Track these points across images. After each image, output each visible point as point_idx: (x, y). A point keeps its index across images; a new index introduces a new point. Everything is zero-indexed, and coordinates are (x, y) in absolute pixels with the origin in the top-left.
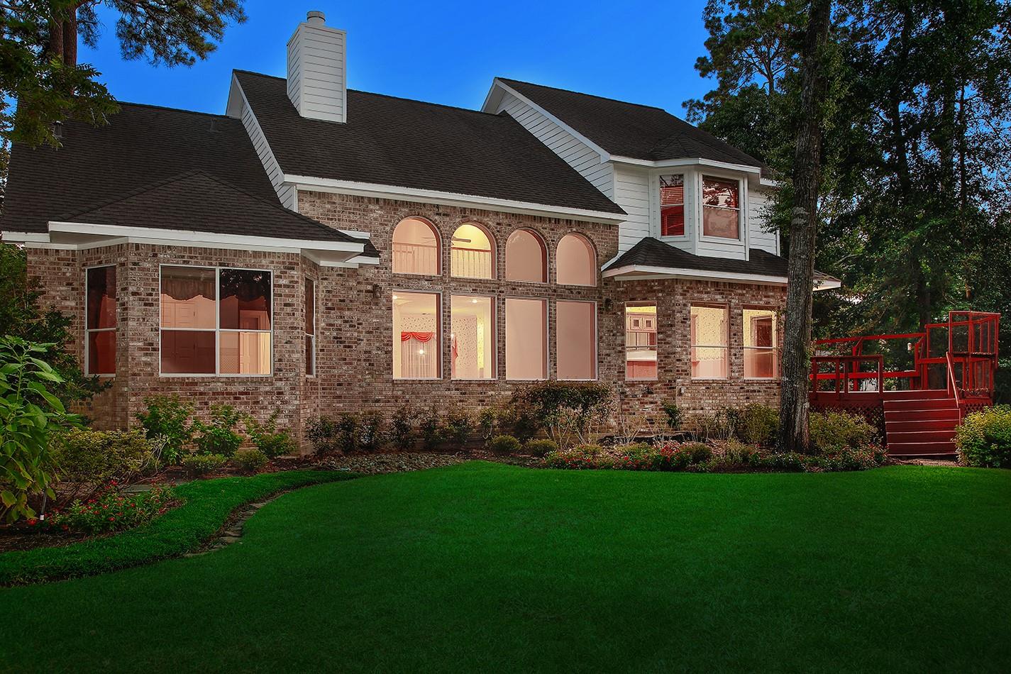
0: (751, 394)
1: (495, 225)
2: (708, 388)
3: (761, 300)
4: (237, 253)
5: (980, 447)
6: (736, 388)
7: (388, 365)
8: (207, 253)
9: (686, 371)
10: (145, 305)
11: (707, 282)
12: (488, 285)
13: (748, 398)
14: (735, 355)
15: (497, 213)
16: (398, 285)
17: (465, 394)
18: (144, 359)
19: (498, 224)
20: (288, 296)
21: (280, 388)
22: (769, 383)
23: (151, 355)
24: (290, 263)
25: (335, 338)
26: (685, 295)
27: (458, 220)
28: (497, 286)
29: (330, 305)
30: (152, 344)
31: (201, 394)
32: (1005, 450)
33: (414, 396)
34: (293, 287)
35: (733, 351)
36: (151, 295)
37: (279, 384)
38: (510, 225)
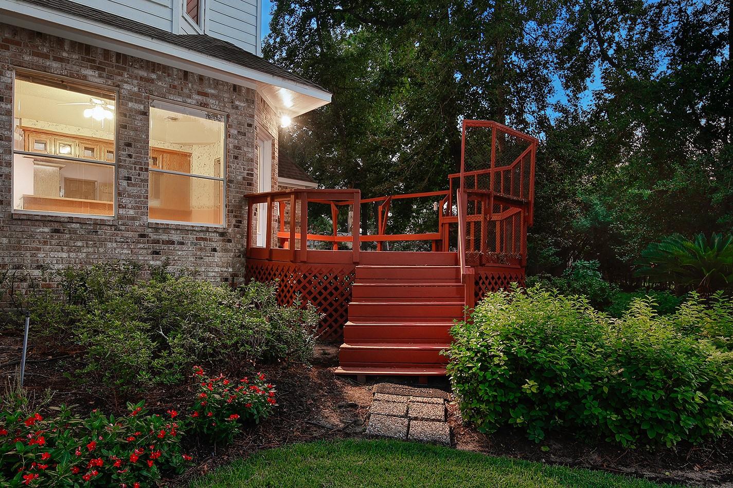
0: (163, 247)
2: (57, 231)
5: (499, 385)
6: (130, 234)
13: (157, 253)
14: (129, 179)
22: (201, 231)
32: (558, 396)
35: (124, 173)
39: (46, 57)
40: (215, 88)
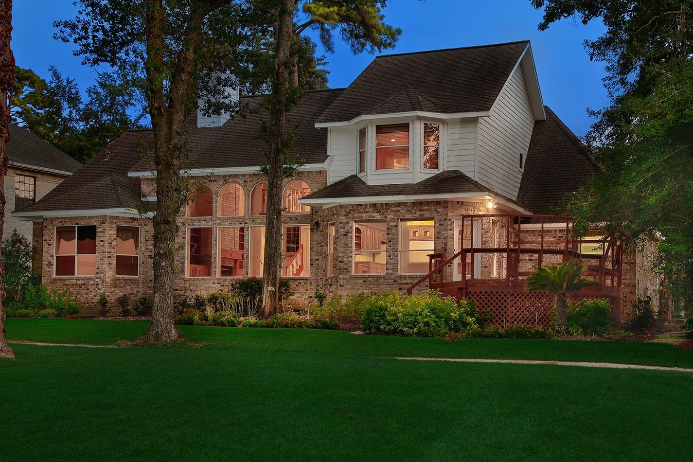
0: (403, 286)
1: (243, 182)
2: (364, 281)
3: (415, 213)
4: (83, 218)
6: (390, 281)
7: (182, 270)
8: (71, 219)
9: (347, 269)
10: (49, 245)
11: (366, 205)
12: (238, 220)
13: (400, 289)
14: (390, 256)
15: (244, 175)
16: (189, 224)
17: (223, 286)
18: (47, 269)
19: (245, 182)
20: (102, 237)
21: (97, 282)
22: (421, 277)
23: (50, 268)
24: (103, 220)
25: (149, 256)
26: (348, 215)
27: (221, 183)
28: (243, 220)
29: (147, 239)
30: (50, 263)
31: (67, 285)
33: (195, 287)
34: (104, 232)
36: (50, 240)
37: (97, 280)
38: (252, 181)
39: (362, 212)
40: (427, 206)
